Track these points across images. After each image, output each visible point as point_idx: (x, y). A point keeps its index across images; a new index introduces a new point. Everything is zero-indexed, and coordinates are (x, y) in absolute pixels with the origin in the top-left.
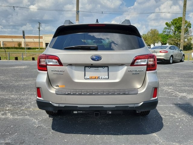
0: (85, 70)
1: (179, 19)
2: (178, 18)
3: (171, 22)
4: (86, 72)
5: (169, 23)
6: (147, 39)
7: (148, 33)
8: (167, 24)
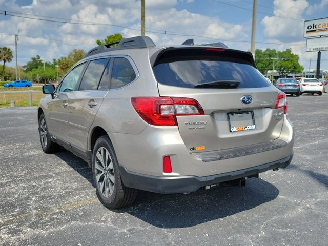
0: (229, 118)
1: (116, 36)
2: (114, 35)
3: (106, 40)
4: (231, 122)
5: (101, 41)
6: (69, 65)
7: (70, 55)
8: (99, 43)
